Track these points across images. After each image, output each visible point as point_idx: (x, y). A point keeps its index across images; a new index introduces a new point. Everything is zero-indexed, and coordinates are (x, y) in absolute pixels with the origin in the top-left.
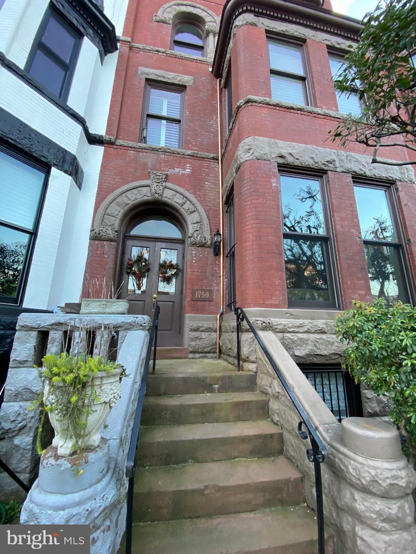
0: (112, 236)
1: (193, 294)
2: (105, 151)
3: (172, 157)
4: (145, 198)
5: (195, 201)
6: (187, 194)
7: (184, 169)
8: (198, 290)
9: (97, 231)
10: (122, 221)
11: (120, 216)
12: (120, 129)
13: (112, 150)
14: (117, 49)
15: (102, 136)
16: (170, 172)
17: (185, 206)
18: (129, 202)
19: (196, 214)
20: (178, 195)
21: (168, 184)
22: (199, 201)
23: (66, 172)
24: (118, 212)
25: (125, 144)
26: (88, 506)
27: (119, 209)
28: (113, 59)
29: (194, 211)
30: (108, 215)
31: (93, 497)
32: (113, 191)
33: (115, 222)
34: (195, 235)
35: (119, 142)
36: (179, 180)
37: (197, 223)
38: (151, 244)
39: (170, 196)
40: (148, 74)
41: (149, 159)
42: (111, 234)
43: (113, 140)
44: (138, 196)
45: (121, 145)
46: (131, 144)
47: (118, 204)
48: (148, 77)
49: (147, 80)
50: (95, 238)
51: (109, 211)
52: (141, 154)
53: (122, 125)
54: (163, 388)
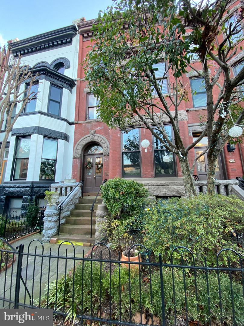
0: (79, 157)
1: (105, 174)
2: (75, 127)
3: (97, 123)
4: (89, 141)
5: (105, 139)
6: (102, 137)
7: (101, 127)
8: (107, 172)
9: (74, 156)
10: (82, 151)
11: (81, 149)
12: (79, 117)
13: (77, 126)
14: (75, 85)
15: (73, 122)
16: (96, 129)
17: (102, 142)
18: (83, 144)
19: (106, 144)
20: (99, 138)
21: (96, 134)
22: (106, 139)
23: (63, 139)
24: (80, 148)
25: (81, 123)
26: (52, 212)
27: (80, 147)
28: (75, 89)
29: (105, 143)
30: (77, 149)
31: (53, 211)
32: (78, 140)
33: (80, 152)
34: (105, 152)
35: (79, 122)
36: (99, 132)
37: (106, 147)
38: (93, 157)
39: (97, 139)
40: (87, 91)
41: (89, 126)
42: (78, 156)
43: (77, 122)
44: (86, 141)
45: (80, 123)
46: (83, 122)
47: (80, 145)
48: (87, 92)
49: (87, 93)
50: (74, 158)
51: (77, 148)
52: (86, 125)
53: (80, 115)
54: (83, 202)
